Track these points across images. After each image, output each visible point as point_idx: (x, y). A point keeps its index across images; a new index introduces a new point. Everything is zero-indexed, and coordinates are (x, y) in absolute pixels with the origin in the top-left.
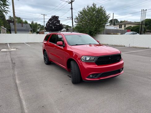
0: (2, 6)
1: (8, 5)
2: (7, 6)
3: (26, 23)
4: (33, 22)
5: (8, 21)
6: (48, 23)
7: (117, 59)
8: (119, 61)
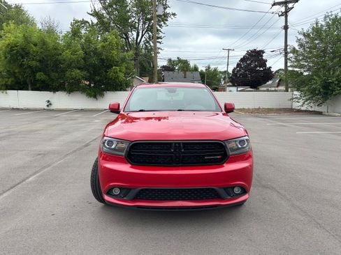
0: (150, 40)
1: (160, 38)
2: (160, 40)
3: (196, 69)
4: (209, 68)
5: (165, 68)
6: (237, 67)
7: (205, 156)
8: (220, 163)
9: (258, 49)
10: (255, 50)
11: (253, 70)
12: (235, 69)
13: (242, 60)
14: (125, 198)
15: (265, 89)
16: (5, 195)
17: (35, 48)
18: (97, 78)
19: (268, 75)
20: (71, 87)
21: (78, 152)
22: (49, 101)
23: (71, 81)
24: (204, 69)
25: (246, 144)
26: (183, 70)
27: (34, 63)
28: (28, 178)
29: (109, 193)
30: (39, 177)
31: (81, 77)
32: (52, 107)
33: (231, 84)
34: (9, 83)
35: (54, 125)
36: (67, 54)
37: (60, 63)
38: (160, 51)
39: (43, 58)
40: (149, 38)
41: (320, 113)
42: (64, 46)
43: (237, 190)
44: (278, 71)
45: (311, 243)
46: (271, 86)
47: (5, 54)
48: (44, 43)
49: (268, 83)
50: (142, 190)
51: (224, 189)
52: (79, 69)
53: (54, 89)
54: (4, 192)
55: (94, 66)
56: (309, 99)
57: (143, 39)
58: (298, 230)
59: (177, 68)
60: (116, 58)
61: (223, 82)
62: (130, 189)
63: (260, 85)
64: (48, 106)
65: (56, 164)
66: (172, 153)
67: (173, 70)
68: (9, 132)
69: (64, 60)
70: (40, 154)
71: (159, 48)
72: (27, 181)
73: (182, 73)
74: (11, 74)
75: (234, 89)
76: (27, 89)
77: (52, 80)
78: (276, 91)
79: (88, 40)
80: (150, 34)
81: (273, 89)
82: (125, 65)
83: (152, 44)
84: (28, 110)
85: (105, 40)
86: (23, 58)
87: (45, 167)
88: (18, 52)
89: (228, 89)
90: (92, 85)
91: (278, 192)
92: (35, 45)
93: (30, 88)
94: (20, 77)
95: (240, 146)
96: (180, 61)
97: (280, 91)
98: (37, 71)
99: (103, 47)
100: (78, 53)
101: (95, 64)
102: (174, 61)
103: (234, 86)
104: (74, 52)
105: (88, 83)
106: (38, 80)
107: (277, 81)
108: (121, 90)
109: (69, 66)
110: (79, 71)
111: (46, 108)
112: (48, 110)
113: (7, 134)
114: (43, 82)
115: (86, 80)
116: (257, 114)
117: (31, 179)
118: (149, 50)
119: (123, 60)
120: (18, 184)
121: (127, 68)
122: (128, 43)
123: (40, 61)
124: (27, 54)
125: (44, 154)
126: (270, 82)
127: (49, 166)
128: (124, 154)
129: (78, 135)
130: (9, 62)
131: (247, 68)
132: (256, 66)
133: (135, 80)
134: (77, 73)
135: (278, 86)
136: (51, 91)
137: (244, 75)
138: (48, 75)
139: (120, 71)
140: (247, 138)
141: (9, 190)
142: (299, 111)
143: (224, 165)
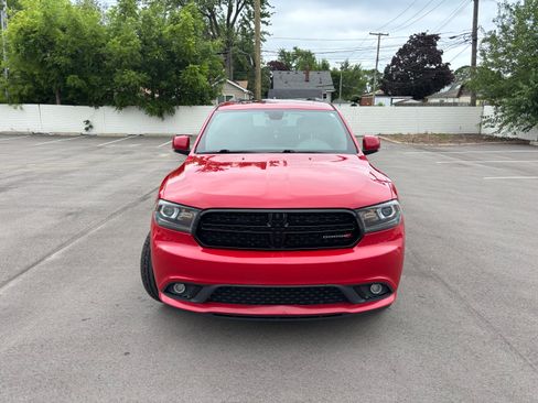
0: (250, 19)
1: (267, 15)
2: (266, 19)
3: (325, 67)
4: (347, 64)
5: (275, 66)
6: (392, 64)
7: (324, 234)
8: (347, 246)
9: (428, 34)
10: (424, 34)
11: (418, 69)
12: (388, 67)
13: (401, 52)
14: (193, 300)
15: (437, 101)
16: (11, 284)
17: (62, 36)
18: (164, 84)
19: (443, 77)
20: (122, 99)
21: (129, 210)
22: (88, 122)
23: (123, 90)
24: (338, 67)
25: (394, 212)
26: (304, 69)
27: (62, 60)
28: (49, 255)
29: (168, 291)
30: (66, 253)
31: (138, 83)
32: (93, 132)
33: (380, 92)
34: (24, 93)
35: (97, 162)
36: (114, 45)
37: (104, 59)
38: (265, 36)
39: (77, 52)
40: (249, 16)
41: (525, 143)
42: (109, 31)
43: (376, 289)
44: (460, 70)
45: (493, 378)
46: (447, 95)
47: (16, 44)
48: (77, 27)
49: (442, 91)
50: (220, 288)
51: (354, 288)
52: (135, 69)
53: (96, 103)
54: (10, 280)
55: (158, 64)
56: (510, 120)
57: (239, 17)
58: (473, 354)
59: (294, 65)
60: (193, 49)
61: (369, 88)
62: (202, 287)
63: (430, 94)
64: (87, 129)
65: (94, 231)
66: (269, 229)
67: (287, 68)
68: (25, 174)
69: (110, 55)
70: (70, 214)
71: (264, 33)
72: (48, 259)
73: (302, 74)
74: (28, 77)
75: (386, 100)
76: (54, 103)
77: (93, 87)
78: (455, 104)
79: (148, 21)
80: (251, 8)
81: (451, 101)
82: (207, 62)
83: (253, 26)
84: (56, 136)
85: (175, 20)
86: (45, 51)
87: (76, 237)
88: (36, 41)
89: (377, 100)
90: (157, 95)
91: (446, 285)
92: (64, 30)
93: (58, 101)
94: (42, 82)
95: (383, 217)
96: (298, 53)
97: (462, 104)
98: (67, 74)
99: (172, 32)
100: (132, 43)
101: (159, 62)
102: (289, 54)
103: (386, 95)
104: (126, 41)
105: (149, 92)
106: (70, 88)
107: (459, 87)
108: (202, 104)
109: (119, 64)
110: (134, 73)
111: (84, 132)
112: (88, 136)
113: (22, 178)
114: (79, 90)
115: (146, 86)
116: (421, 144)
117: (53, 256)
118: (248, 36)
119: (206, 54)
120: (33, 265)
121: (211, 67)
122: (214, 25)
123: (72, 57)
124: (52, 44)
125: (77, 214)
126: (447, 89)
127: (83, 234)
128: (190, 229)
129: (132, 180)
130: (24, 58)
131: (410, 65)
132: (424, 62)
133: (225, 86)
134: (131, 76)
135: (458, 96)
136: (91, 106)
137: (405, 78)
138: (86, 80)
139: (200, 72)
140: (395, 202)
141: (18, 275)
142: (491, 139)
143: (355, 249)
